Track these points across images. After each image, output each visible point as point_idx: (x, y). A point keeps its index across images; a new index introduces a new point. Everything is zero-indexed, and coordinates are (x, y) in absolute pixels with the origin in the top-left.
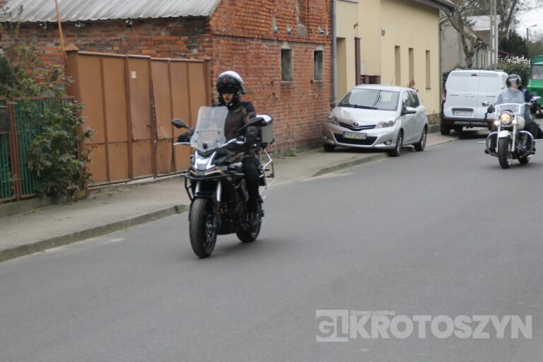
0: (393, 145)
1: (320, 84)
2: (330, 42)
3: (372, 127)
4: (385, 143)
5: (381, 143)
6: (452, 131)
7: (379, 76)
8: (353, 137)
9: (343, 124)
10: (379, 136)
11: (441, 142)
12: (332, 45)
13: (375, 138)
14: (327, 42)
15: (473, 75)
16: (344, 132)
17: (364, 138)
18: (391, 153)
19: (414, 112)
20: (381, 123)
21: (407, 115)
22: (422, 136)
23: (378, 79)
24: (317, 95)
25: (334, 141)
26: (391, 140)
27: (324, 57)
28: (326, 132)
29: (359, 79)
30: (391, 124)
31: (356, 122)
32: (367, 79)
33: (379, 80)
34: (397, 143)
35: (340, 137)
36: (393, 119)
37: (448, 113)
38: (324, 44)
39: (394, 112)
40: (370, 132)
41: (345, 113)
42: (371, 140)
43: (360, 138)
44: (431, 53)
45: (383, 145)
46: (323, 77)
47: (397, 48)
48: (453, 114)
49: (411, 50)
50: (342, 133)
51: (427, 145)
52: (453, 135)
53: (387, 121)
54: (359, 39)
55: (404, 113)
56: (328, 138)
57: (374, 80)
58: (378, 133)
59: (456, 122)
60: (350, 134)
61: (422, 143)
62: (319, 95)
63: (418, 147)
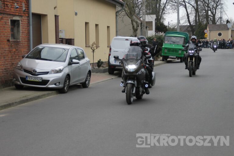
0: (61, 86)
1: (17, 43)
2: (27, 15)
3: (47, 73)
4: (55, 84)
5: (52, 84)
6: (115, 72)
7: (74, 39)
8: (32, 80)
9: (26, 71)
10: (51, 79)
11: (106, 79)
12: (29, 17)
13: (48, 81)
14: (23, 15)
15: (126, 40)
16: (27, 76)
17: (41, 81)
18: (60, 91)
19: (78, 63)
20: (53, 71)
21: (73, 65)
22: (87, 78)
23: (72, 41)
24: (14, 50)
25: (20, 83)
26: (59, 83)
27: (21, 24)
28: (15, 76)
29: (57, 40)
30: (60, 71)
31: (36, 69)
32: (64, 41)
33: (74, 41)
34: (64, 84)
35: (24, 80)
36: (61, 68)
37: (112, 61)
38: (21, 16)
39: (64, 63)
40: (45, 77)
41: (28, 63)
42: (45, 82)
43: (38, 81)
44: (111, 28)
45: (54, 86)
46: (21, 38)
47: (87, 24)
48: (115, 63)
49: (97, 25)
50: (25, 77)
51: (90, 84)
52: (116, 75)
53: (57, 69)
54: (58, 16)
55: (70, 63)
56: (16, 80)
57: (69, 42)
58: (51, 77)
59: (117, 67)
60: (31, 78)
61: (87, 82)
62: (16, 50)
63: (84, 85)
